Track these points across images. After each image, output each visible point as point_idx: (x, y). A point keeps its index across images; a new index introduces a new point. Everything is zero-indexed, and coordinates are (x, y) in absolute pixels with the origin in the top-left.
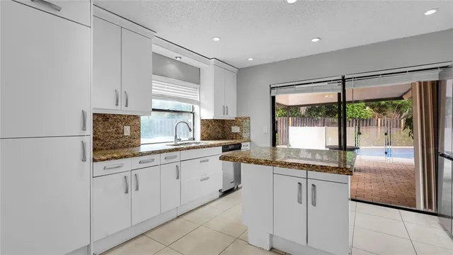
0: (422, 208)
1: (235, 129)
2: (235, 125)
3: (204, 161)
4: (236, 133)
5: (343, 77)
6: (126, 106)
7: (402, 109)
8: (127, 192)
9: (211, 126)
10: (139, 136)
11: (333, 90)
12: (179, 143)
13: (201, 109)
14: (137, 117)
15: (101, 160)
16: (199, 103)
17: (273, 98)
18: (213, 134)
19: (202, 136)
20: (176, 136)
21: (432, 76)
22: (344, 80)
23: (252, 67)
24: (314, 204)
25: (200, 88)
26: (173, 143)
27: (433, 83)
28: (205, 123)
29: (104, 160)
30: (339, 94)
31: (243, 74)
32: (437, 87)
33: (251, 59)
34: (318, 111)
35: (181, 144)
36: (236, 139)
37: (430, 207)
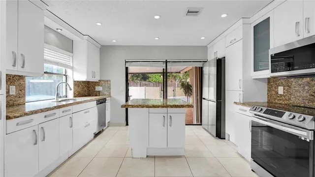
0: (195, 124)
1: (98, 88)
2: (99, 85)
3: (86, 112)
4: (99, 92)
5: (166, 60)
6: (23, 67)
7: (176, 78)
8: (36, 143)
9: (80, 86)
10: (24, 95)
11: (161, 67)
12: (60, 99)
13: (74, 73)
14: (21, 77)
15: (15, 117)
16: (72, 68)
17: (127, 68)
18: (82, 92)
19: (74, 94)
20: (58, 94)
21: (199, 65)
22: (166, 62)
23: (114, 46)
24: (171, 126)
25: (73, 57)
26: (55, 100)
27: (199, 67)
28: (77, 84)
29: (18, 117)
30: (164, 69)
31: (105, 50)
32: (201, 69)
33: (114, 41)
34: (138, 77)
35: (62, 101)
36: (99, 95)
37: (198, 122)
